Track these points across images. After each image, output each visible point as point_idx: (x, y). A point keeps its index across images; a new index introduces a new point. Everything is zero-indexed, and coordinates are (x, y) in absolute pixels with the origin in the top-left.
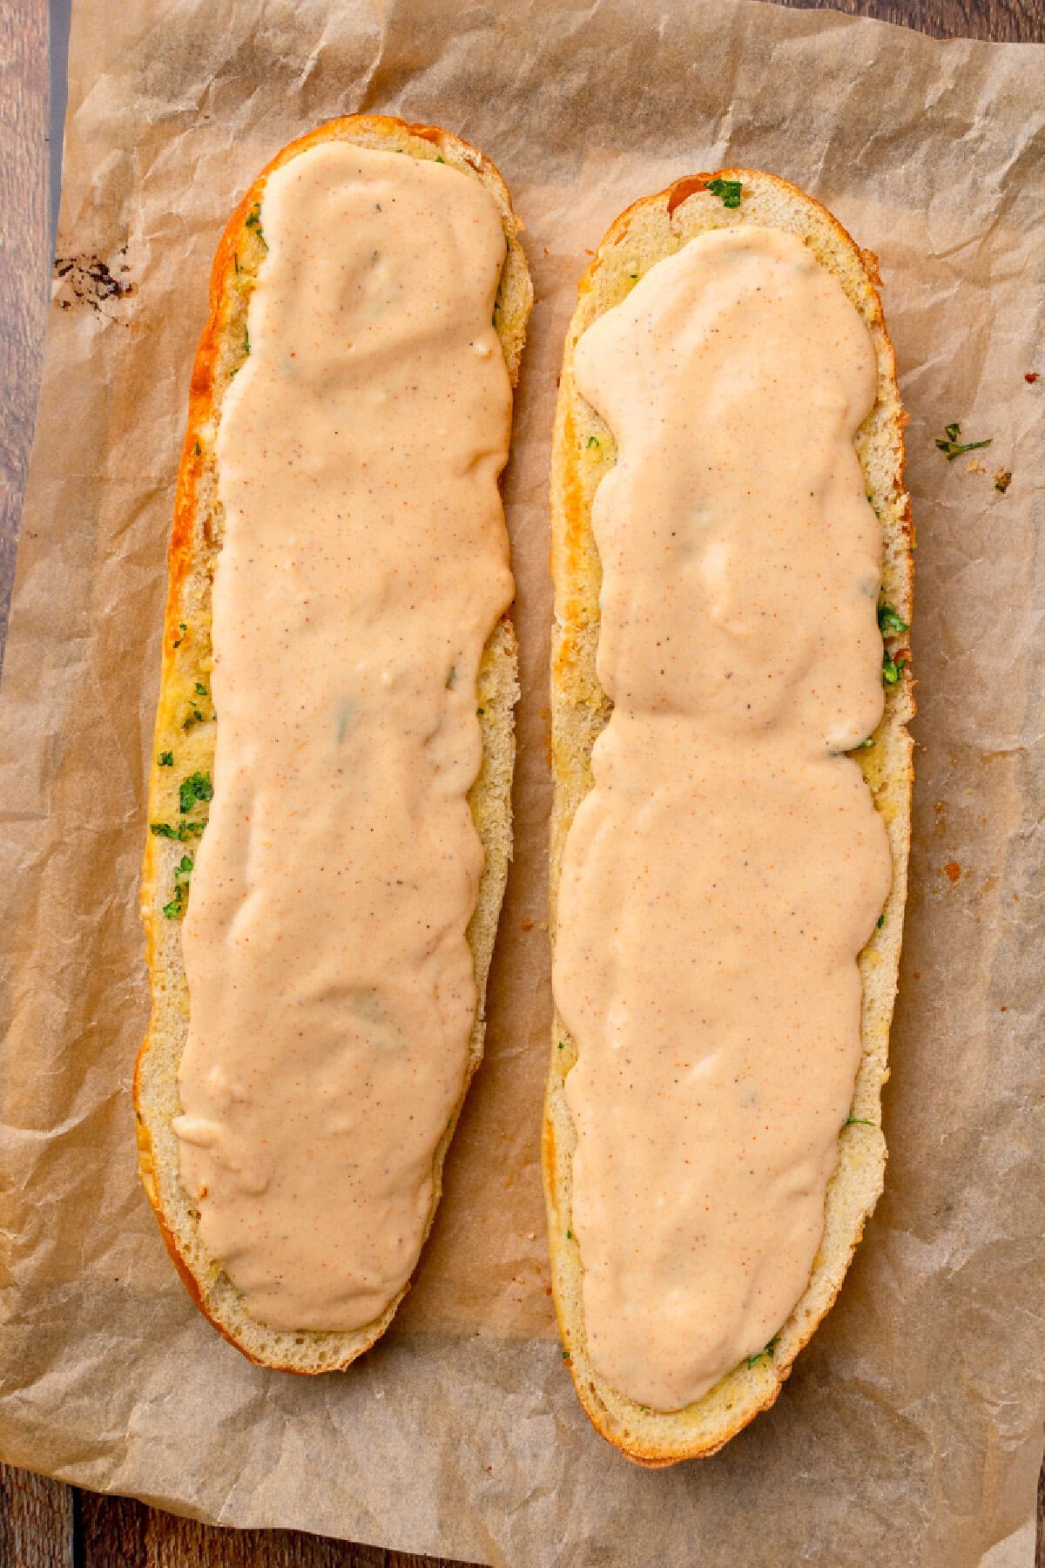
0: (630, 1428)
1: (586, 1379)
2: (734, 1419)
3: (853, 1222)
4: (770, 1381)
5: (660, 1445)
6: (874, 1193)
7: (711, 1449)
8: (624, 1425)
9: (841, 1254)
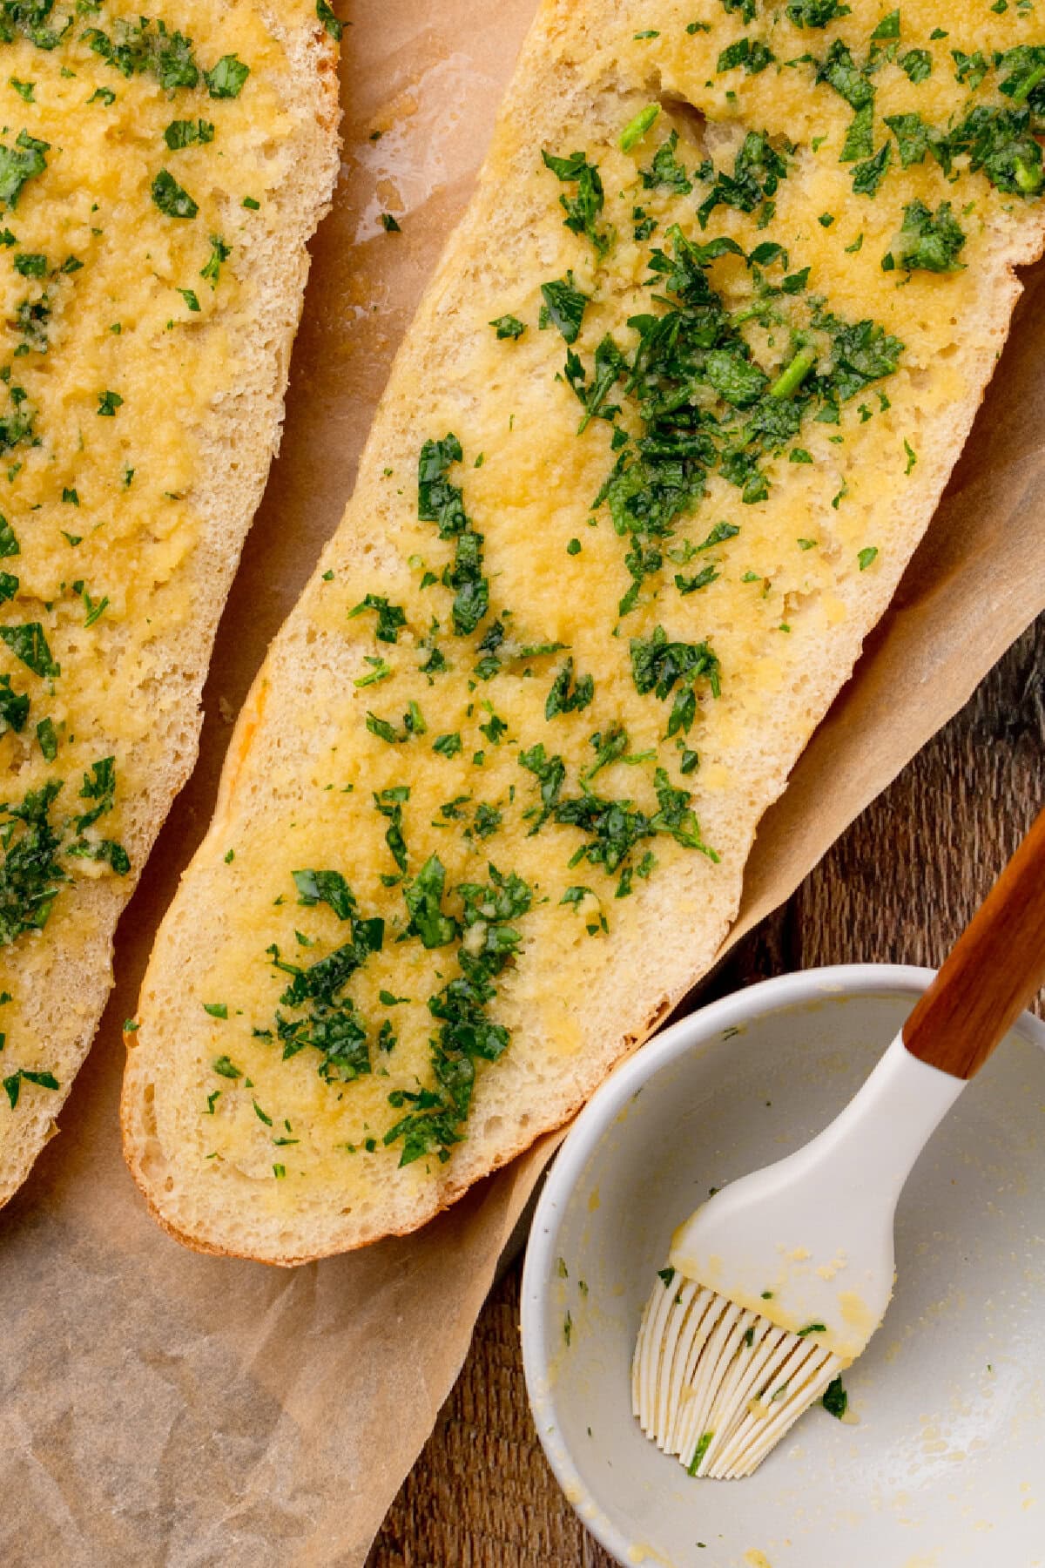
0: (179, 1177)
1: (146, 1076)
2: (347, 1233)
3: (641, 1003)
4: (427, 1197)
5: (212, 1223)
6: (693, 970)
7: (289, 1261)
8: (171, 1170)
9: (606, 1046)
